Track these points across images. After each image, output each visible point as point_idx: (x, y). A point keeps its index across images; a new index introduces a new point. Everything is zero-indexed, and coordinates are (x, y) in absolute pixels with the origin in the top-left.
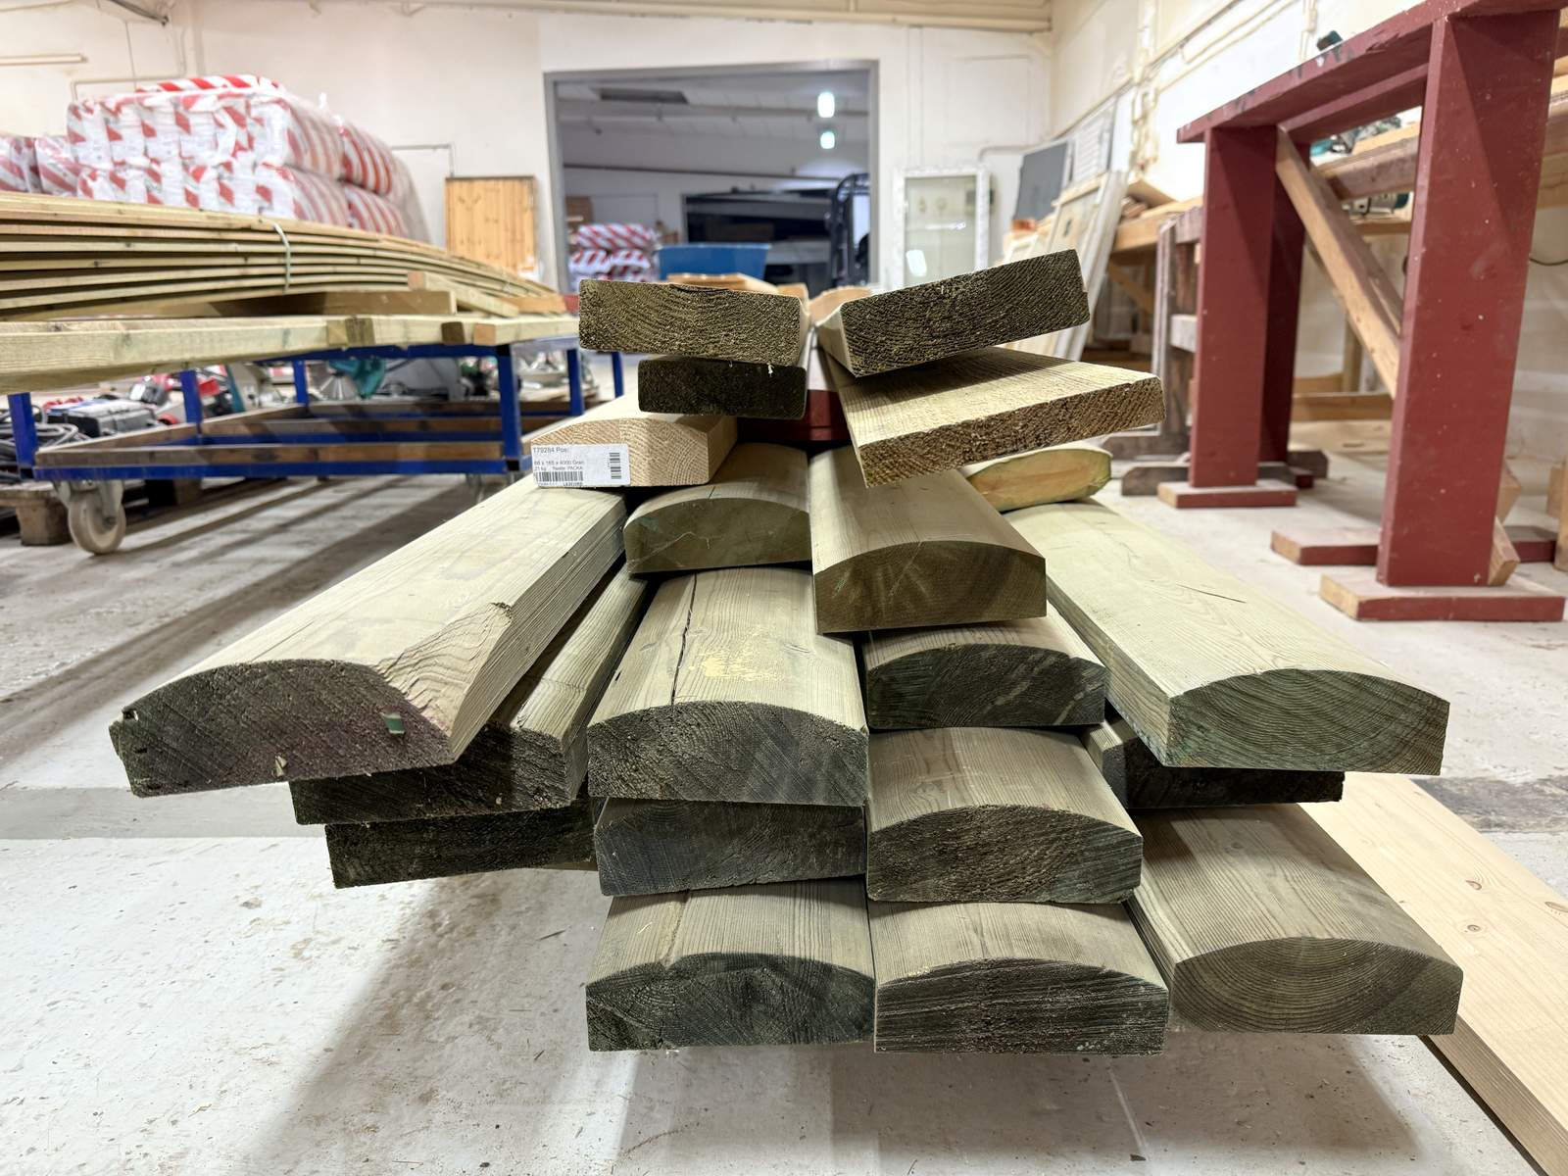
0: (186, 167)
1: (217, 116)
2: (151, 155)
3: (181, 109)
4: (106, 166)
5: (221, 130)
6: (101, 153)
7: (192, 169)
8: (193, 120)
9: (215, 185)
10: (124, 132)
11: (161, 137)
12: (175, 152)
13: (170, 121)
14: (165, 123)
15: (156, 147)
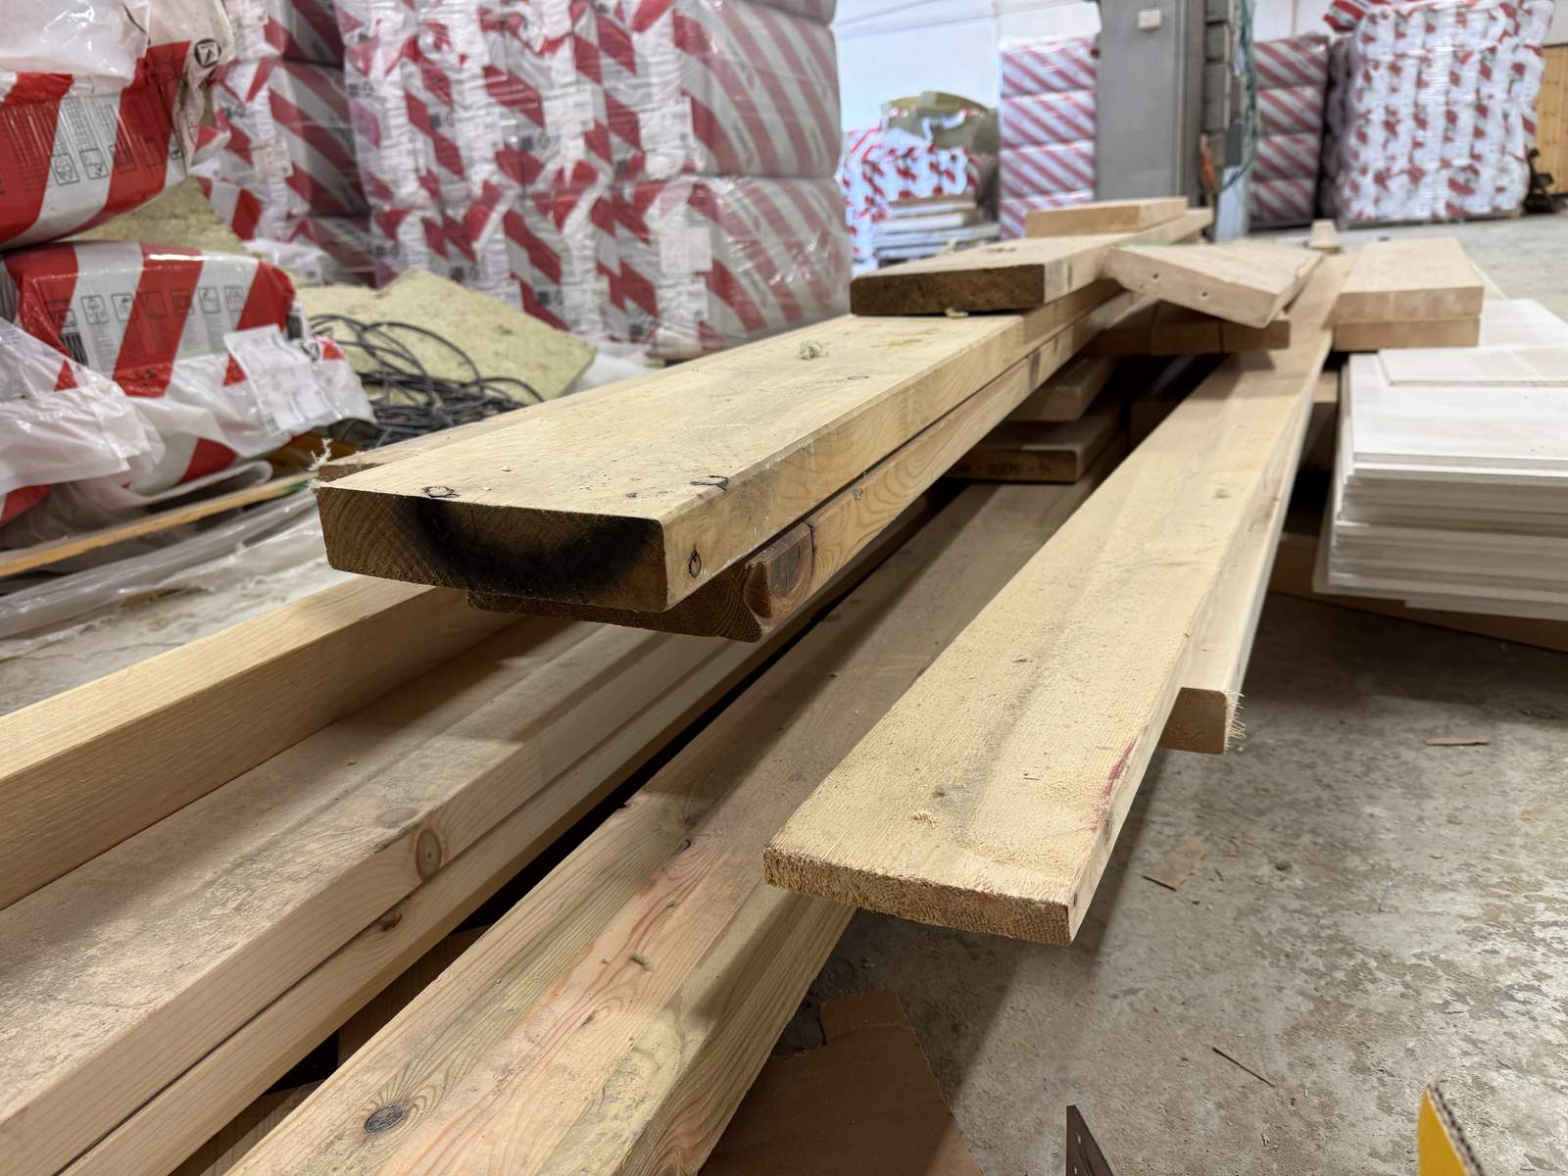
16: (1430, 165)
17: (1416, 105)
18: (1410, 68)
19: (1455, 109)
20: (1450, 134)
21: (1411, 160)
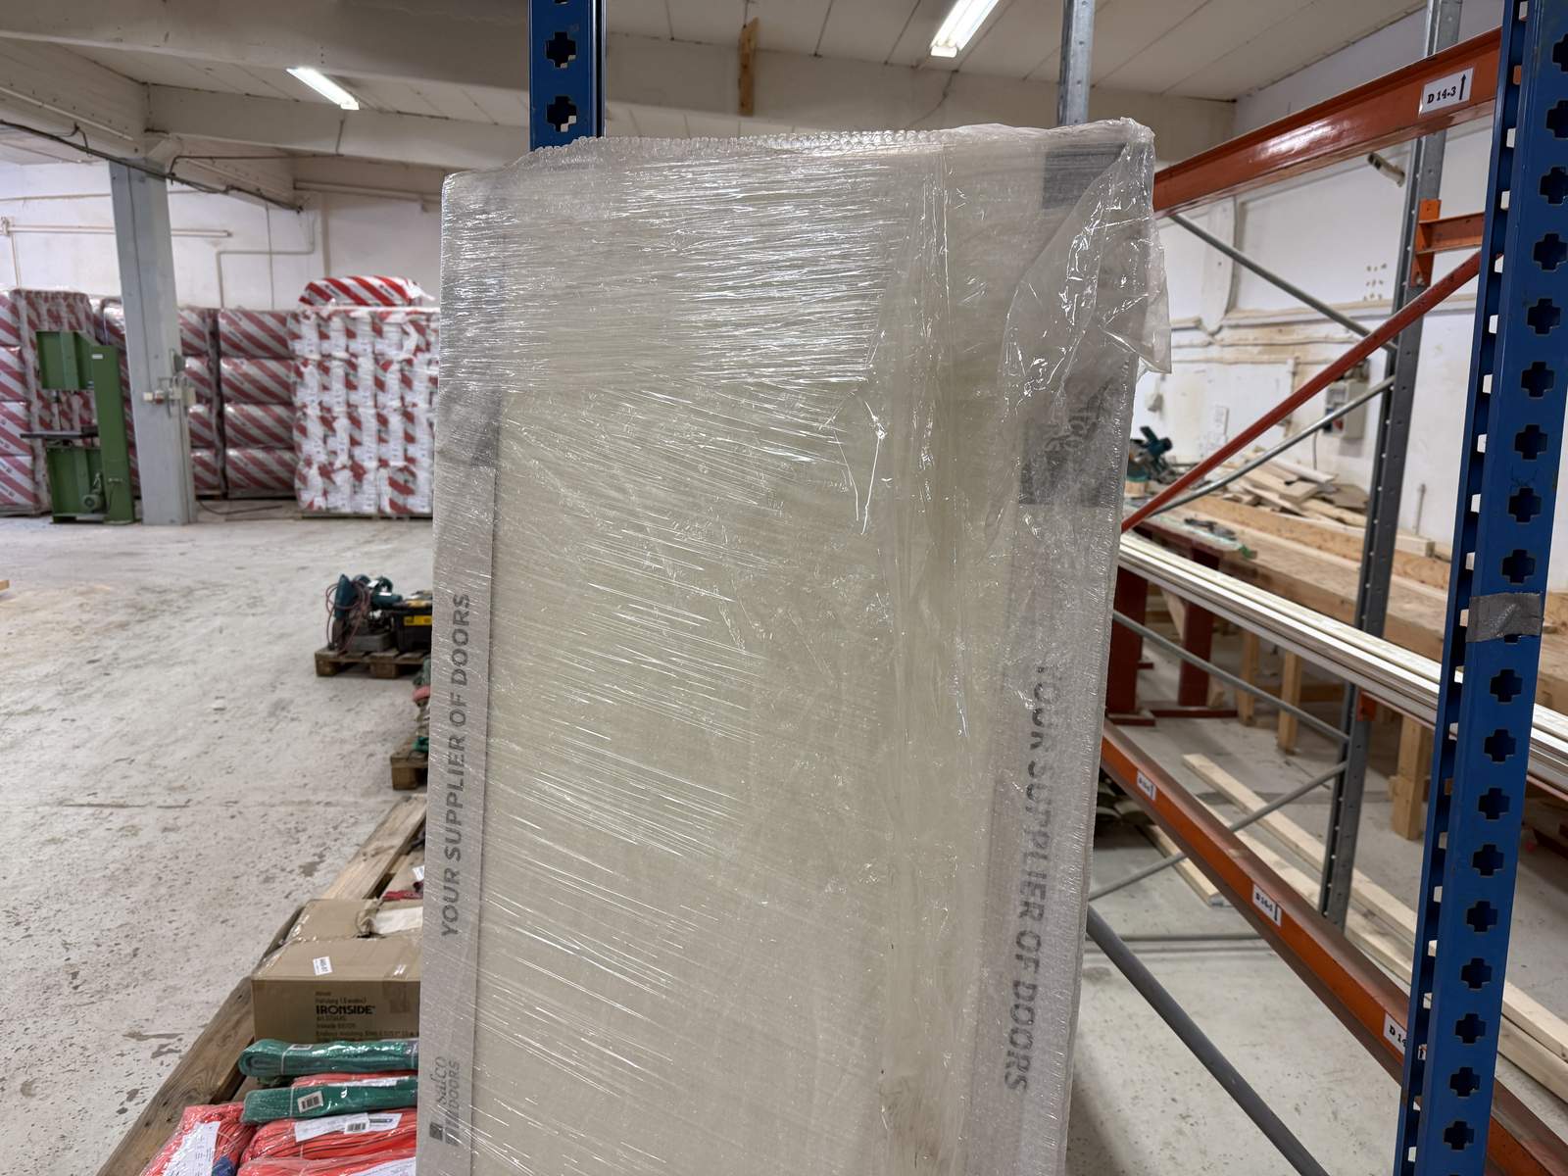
0: (377, 361)
1: (405, 327)
2: (351, 350)
3: (377, 321)
4: (316, 357)
5: (405, 336)
6: (313, 348)
7: (381, 363)
8: (386, 328)
9: (399, 375)
10: (332, 334)
11: (359, 340)
12: (369, 350)
13: (368, 328)
14: (364, 330)
15: (356, 346)
16: (371, 464)
17: (349, 405)
18: (338, 369)
19: (385, 412)
20: (383, 435)
21: (351, 457)
